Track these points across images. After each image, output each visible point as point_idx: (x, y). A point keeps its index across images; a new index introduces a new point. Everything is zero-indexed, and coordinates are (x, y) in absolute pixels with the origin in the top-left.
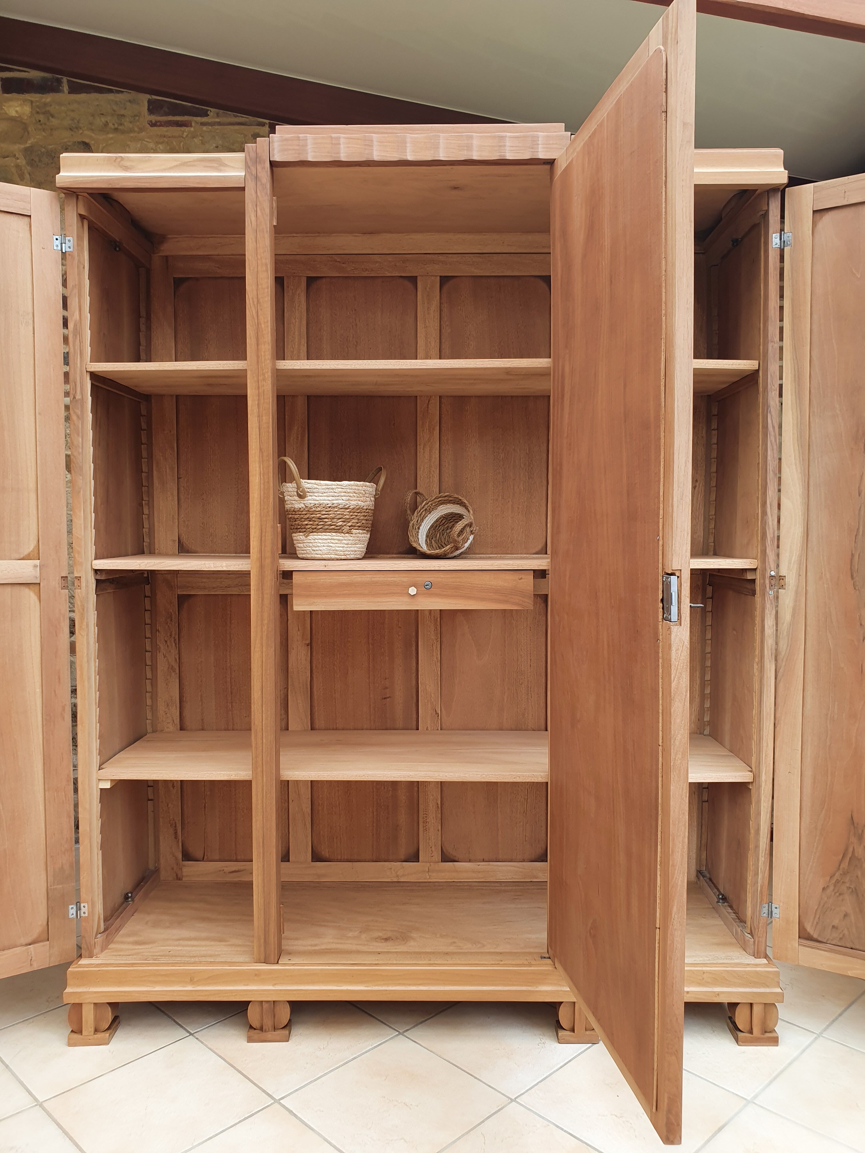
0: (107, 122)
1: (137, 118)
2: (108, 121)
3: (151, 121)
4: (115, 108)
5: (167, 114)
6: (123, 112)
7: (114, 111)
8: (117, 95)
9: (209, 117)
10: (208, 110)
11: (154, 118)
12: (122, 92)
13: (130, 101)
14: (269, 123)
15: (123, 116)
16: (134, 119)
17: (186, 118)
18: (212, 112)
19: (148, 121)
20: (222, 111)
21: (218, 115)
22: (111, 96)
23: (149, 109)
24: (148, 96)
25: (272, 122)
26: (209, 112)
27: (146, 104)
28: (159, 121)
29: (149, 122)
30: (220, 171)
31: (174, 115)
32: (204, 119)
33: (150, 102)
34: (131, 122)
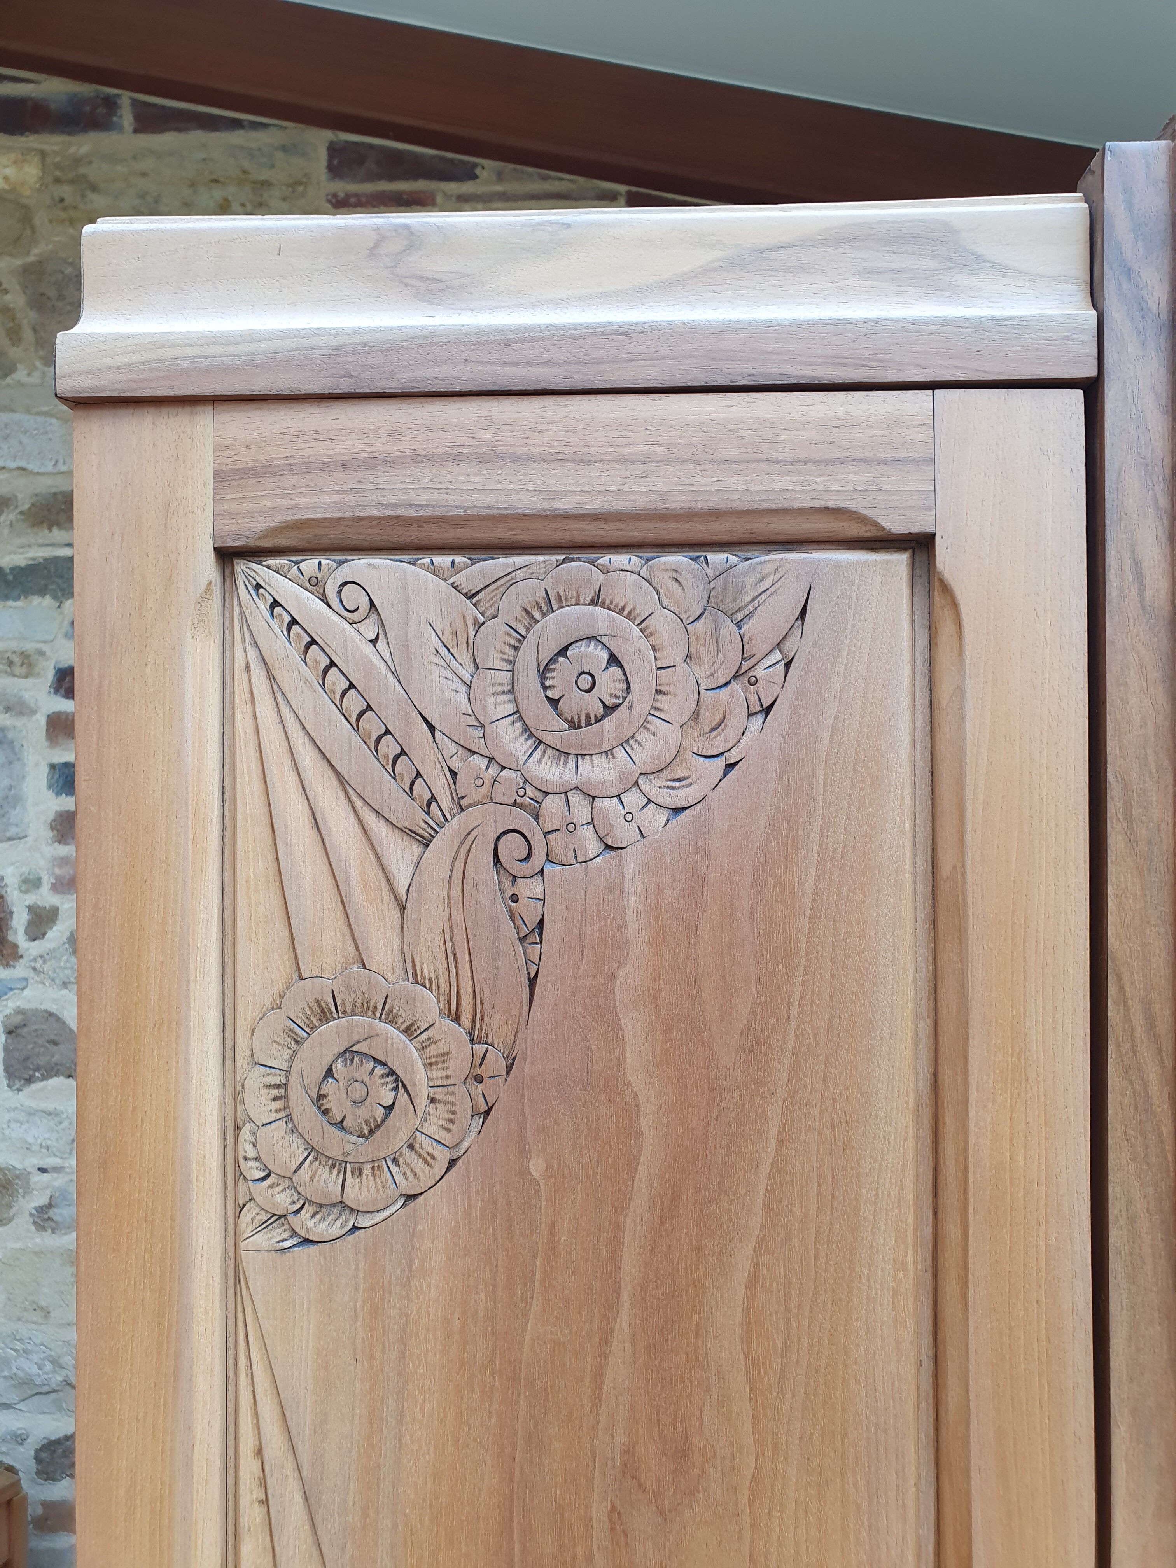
0: (226, 200)
1: (300, 188)
2: (230, 198)
3: (335, 195)
4: (246, 165)
5: (372, 177)
6: (265, 175)
7: (245, 172)
8: (254, 134)
9: (478, 181)
10: (475, 165)
11: (342, 187)
12: (265, 126)
13: (284, 148)
14: (629, 193)
15: (266, 184)
16: (293, 192)
17: (421, 185)
18: (487, 167)
19: (327, 195)
20: (511, 166)
21: (500, 177)
22: (236, 138)
23: (330, 168)
24: (328, 135)
25: (634, 189)
26: (478, 171)
27: (322, 155)
28: (356, 195)
29: (330, 197)
30: (952, 292)
31: (392, 178)
32: (467, 187)
33: (333, 150)
34: (284, 199)
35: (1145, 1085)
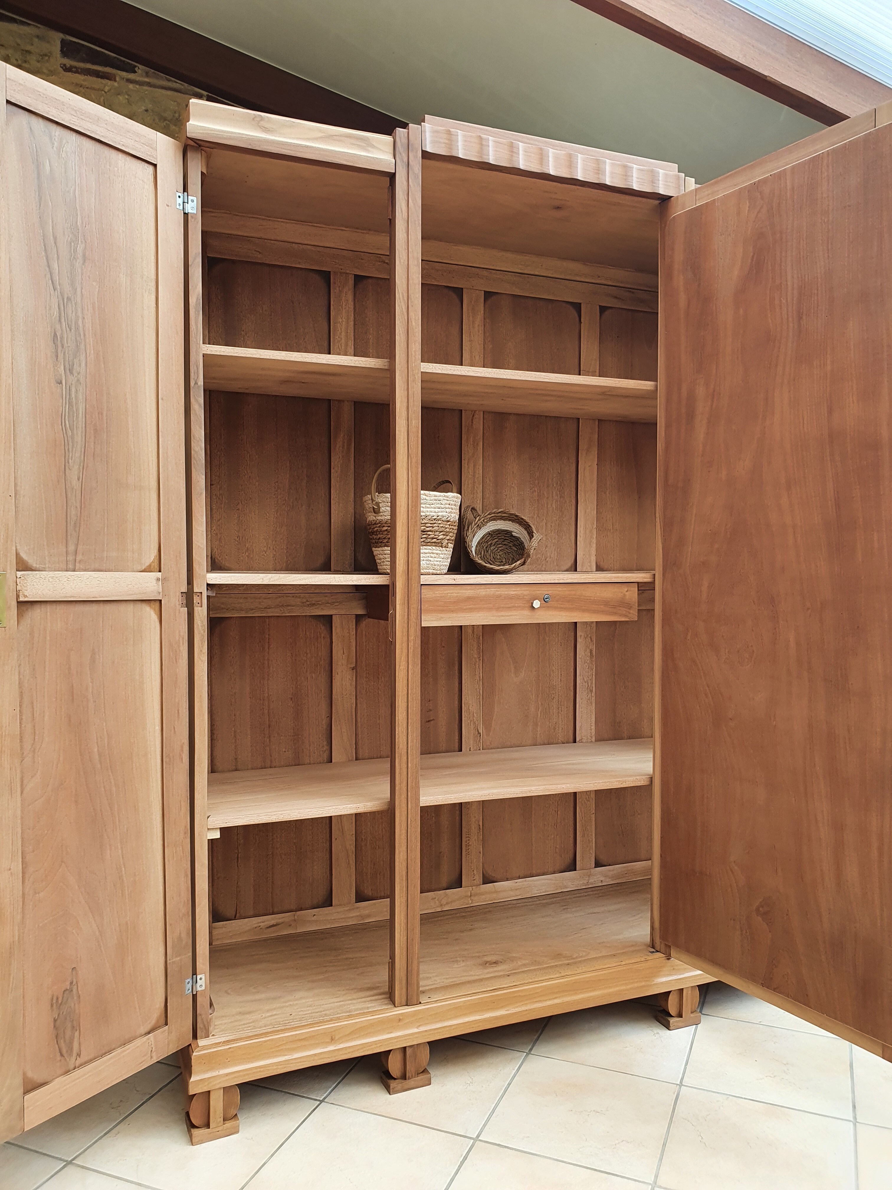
0: (8, 56)
1: (47, 58)
2: (10, 55)
3: (65, 65)
4: (19, 41)
5: (83, 61)
6: (28, 48)
7: (18, 45)
8: (22, 27)
9: (136, 74)
10: (136, 66)
11: (69, 62)
12: (29, 24)
13: (38, 37)
14: (207, 95)
15: (29, 52)
16: (42, 59)
17: (108, 70)
18: (141, 69)
19: (61, 64)
20: (153, 71)
21: (147, 74)
22: (14, 27)
23: (62, 51)
24: (61, 36)
25: (210, 94)
26: (136, 69)
27: (58, 43)
28: (75, 67)
29: (62, 65)
30: (368, 151)
31: (94, 63)
32: (131, 76)
33: (63, 42)
34: (38, 62)
35: (402, 309)
